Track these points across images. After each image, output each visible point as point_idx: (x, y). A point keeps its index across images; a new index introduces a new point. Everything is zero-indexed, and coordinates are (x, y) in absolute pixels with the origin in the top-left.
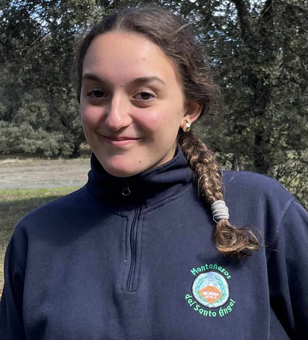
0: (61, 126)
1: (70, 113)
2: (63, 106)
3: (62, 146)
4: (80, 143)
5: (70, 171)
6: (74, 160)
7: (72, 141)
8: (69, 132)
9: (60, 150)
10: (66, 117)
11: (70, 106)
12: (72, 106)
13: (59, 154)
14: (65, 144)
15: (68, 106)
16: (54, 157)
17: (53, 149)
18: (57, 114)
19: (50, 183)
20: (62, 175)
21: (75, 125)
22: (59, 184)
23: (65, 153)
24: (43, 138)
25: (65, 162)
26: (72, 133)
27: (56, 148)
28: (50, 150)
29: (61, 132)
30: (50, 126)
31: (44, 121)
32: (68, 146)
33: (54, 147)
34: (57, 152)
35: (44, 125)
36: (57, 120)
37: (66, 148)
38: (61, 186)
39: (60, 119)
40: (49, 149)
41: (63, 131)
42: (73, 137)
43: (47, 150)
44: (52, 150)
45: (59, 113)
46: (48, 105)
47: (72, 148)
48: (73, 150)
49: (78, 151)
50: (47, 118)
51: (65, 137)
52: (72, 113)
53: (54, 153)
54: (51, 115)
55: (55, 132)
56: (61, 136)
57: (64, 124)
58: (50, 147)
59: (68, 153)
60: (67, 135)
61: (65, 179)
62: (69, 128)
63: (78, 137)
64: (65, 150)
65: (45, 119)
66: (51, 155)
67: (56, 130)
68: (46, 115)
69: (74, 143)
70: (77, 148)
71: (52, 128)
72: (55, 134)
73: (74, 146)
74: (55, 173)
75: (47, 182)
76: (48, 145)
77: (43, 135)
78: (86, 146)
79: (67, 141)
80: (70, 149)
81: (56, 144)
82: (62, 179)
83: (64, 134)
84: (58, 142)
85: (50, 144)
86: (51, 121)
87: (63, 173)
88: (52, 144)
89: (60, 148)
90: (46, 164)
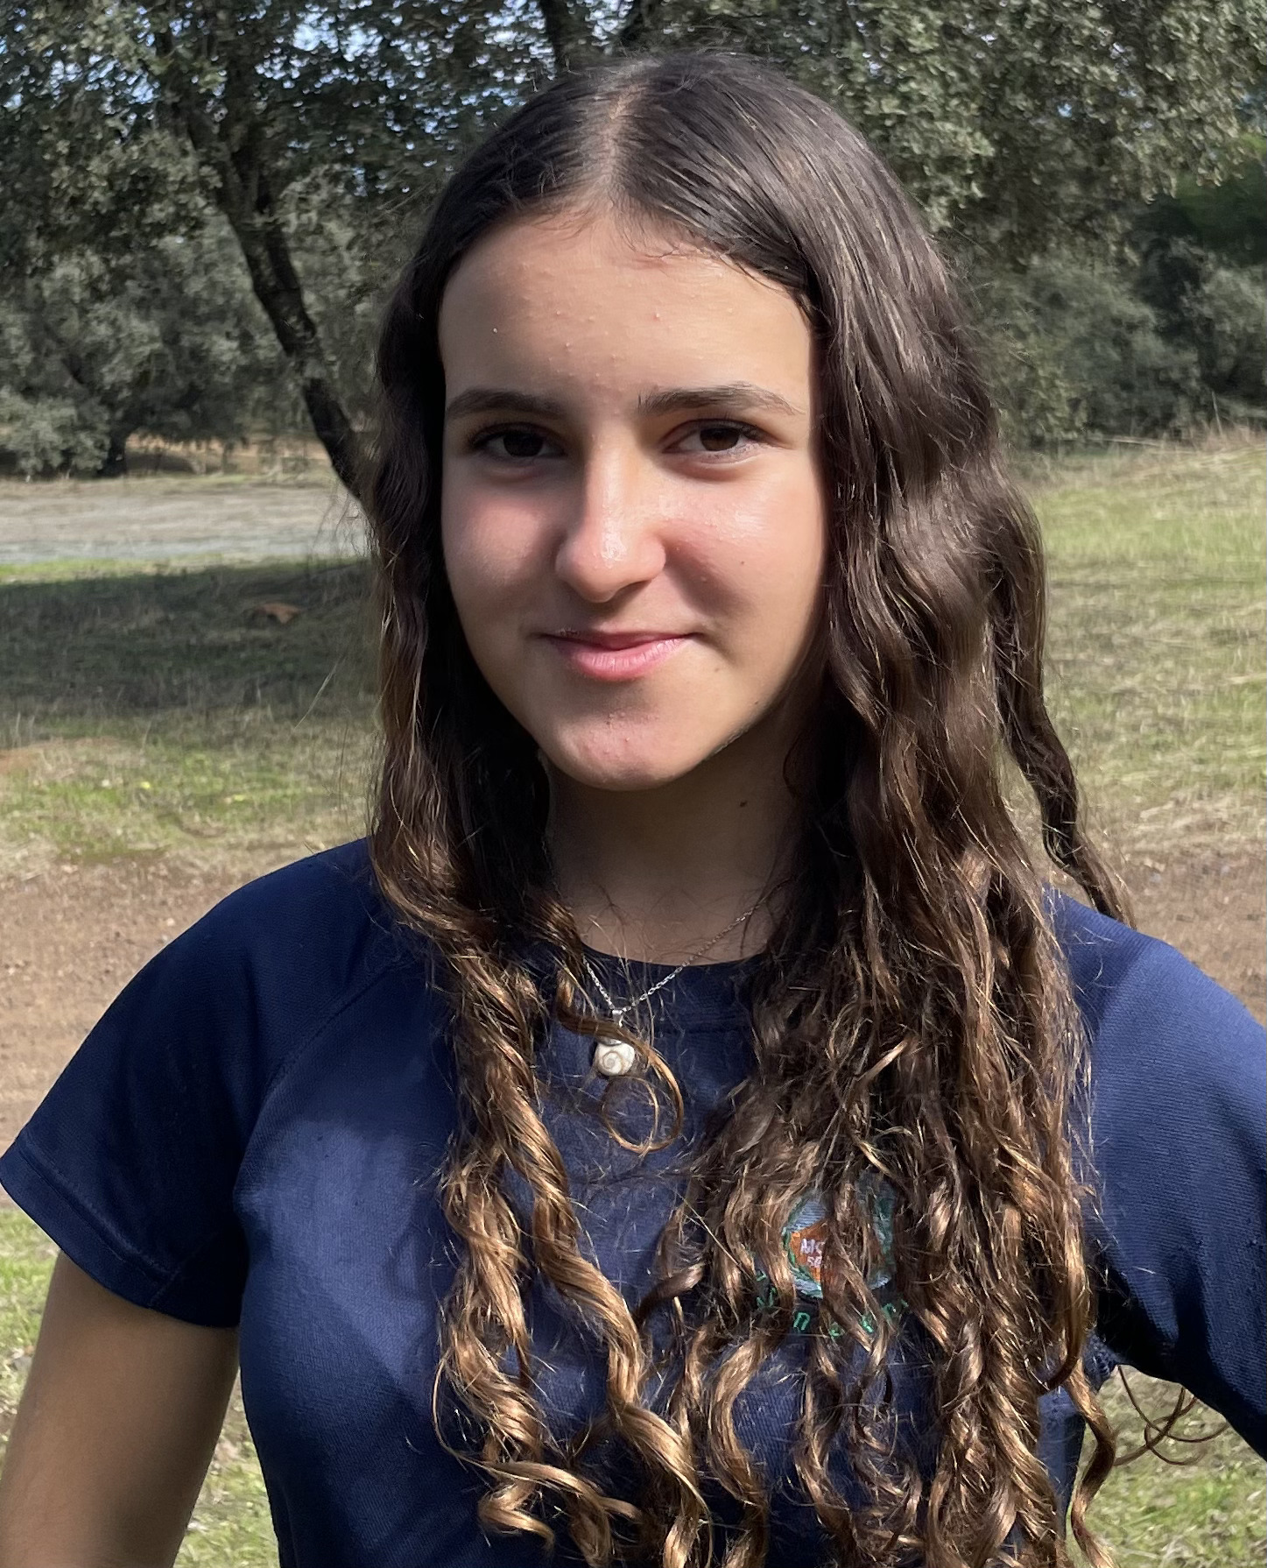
0: (69, 381)
1: (94, 343)
2: (74, 323)
3: (72, 443)
4: (128, 433)
5: (88, 516)
6: (106, 484)
7: (102, 427)
8: (95, 401)
9: (68, 454)
10: (83, 355)
11: (94, 323)
12: (100, 322)
13: (64, 467)
14: (82, 436)
15: (87, 323)
16: (47, 473)
17: (44, 451)
18: (54, 346)
19: (23, 550)
20: (61, 527)
21: (109, 379)
22: (50, 552)
23: (82, 463)
24: (13, 418)
25: (75, 490)
26: (102, 403)
27: (54, 449)
28: (37, 455)
29: (69, 401)
30: (36, 380)
31: (16, 366)
32: (89, 443)
33: (48, 446)
34: (56, 460)
35: (17, 379)
36: (53, 364)
37: (86, 449)
38: (55, 558)
39: (64, 361)
40: (32, 452)
41: (75, 396)
42: (106, 417)
43: (26, 455)
44: (42, 453)
45: (60, 341)
46: (27, 317)
47: (101, 447)
48: (105, 455)
49: (119, 458)
50: (26, 358)
51: (80, 416)
52: (101, 343)
53: (46, 463)
54: (36, 347)
55: (51, 401)
56: (68, 411)
57: (76, 375)
58: (36, 446)
59: (91, 464)
60: (84, 409)
61: (72, 537)
62: (93, 388)
63: (119, 414)
64: (81, 455)
65: (18, 361)
66: (40, 467)
67: (54, 394)
68: (21, 348)
69: (109, 434)
70: (117, 448)
71: (40, 389)
72: (51, 408)
73: (107, 442)
74: (42, 520)
75: (15, 548)
76: (28, 440)
77: (15, 408)
78: (145, 443)
79: (87, 427)
80: (97, 452)
81: (56, 438)
82: (62, 537)
83: (77, 406)
84: (61, 429)
85: (35, 435)
86: (37, 366)
87: (65, 520)
88: (41, 436)
89: (64, 447)
90: (19, 493)
